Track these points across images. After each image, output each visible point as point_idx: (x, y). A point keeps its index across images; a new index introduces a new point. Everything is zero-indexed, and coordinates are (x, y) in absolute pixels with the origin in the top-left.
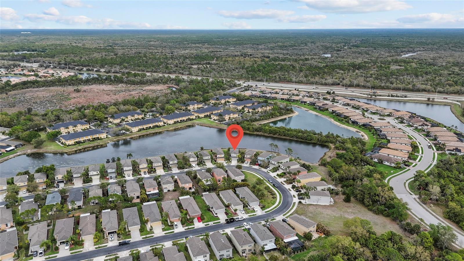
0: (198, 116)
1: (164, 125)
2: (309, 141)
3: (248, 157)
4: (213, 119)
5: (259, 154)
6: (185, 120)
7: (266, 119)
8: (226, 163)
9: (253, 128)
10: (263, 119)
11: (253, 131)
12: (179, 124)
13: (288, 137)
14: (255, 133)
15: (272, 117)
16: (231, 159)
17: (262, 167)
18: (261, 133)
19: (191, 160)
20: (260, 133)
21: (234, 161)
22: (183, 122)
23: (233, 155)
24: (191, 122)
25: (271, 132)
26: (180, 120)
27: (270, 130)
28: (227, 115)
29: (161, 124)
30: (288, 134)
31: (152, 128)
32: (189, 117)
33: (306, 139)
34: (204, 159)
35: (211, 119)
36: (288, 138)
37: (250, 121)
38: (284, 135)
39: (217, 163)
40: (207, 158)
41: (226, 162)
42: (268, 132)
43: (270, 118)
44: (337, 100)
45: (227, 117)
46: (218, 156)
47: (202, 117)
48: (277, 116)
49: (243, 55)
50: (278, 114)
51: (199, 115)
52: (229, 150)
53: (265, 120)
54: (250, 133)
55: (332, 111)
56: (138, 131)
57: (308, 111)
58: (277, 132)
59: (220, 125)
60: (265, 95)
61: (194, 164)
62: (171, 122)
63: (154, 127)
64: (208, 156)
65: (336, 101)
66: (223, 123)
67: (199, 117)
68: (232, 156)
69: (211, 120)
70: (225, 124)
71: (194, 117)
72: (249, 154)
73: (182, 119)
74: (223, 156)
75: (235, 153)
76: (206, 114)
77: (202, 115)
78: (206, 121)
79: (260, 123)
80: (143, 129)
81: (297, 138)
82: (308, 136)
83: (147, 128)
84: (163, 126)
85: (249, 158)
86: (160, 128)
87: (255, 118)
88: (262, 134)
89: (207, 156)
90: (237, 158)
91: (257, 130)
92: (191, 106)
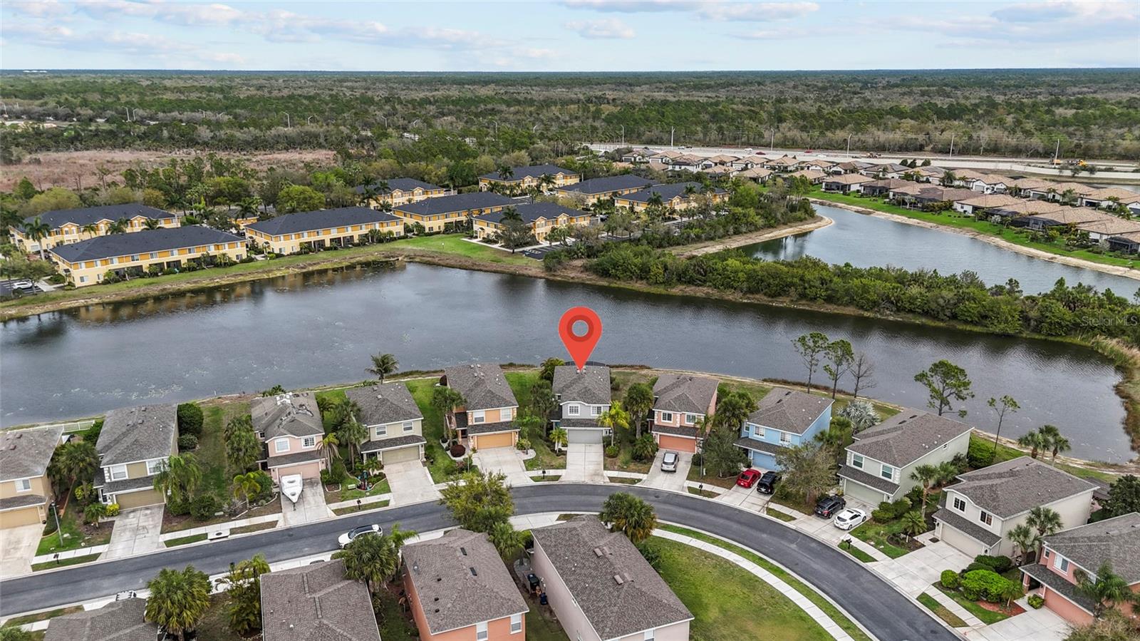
0: (418, 225)
1: (250, 260)
2: (968, 328)
3: (678, 420)
4: (482, 235)
5: (750, 405)
6: (356, 240)
7: (712, 239)
8: (530, 465)
9: (666, 268)
10: (698, 239)
11: (667, 283)
12: (322, 255)
13: (847, 305)
14: (677, 290)
15: (737, 232)
16: (562, 435)
17: (785, 498)
18: (705, 289)
19: (281, 445)
20: (701, 292)
21: (581, 447)
22: (346, 247)
23: (574, 409)
24: (381, 247)
25: (757, 283)
26: (332, 240)
27: (750, 276)
28: (540, 221)
29: (236, 251)
30: (847, 292)
31: (183, 270)
32: (377, 226)
33: (954, 317)
34: (375, 437)
35: (472, 237)
36: (850, 310)
37: (645, 242)
38: (829, 300)
39: (468, 467)
40: (395, 430)
41: (532, 454)
42: (745, 285)
43: (726, 235)
44: (960, 179)
45: (542, 228)
46: (475, 416)
47: (436, 229)
48: (757, 229)
49: (594, 99)
50: (760, 221)
51: (421, 223)
52: (548, 376)
53: (707, 243)
54: (653, 290)
55: (975, 208)
56: (106, 282)
57: (869, 213)
58: (792, 284)
59: (510, 259)
60: (683, 167)
61: (290, 483)
62: (287, 244)
63: (196, 265)
64: (408, 415)
65: (956, 183)
66: (524, 252)
67: (421, 229)
68: (567, 414)
69: (474, 241)
70: (531, 255)
71: (397, 229)
72: (684, 404)
73: (341, 235)
74: (507, 414)
75: (588, 396)
76: (453, 218)
77: (436, 223)
78: (449, 246)
79: (688, 254)
80: (137, 272)
81: (899, 310)
82: (961, 299)
83: (157, 270)
84: (243, 261)
85: (683, 430)
86: (228, 270)
87: (668, 233)
88: (715, 294)
89: (397, 414)
90: (603, 431)
91: (683, 277)
92: (397, 193)
